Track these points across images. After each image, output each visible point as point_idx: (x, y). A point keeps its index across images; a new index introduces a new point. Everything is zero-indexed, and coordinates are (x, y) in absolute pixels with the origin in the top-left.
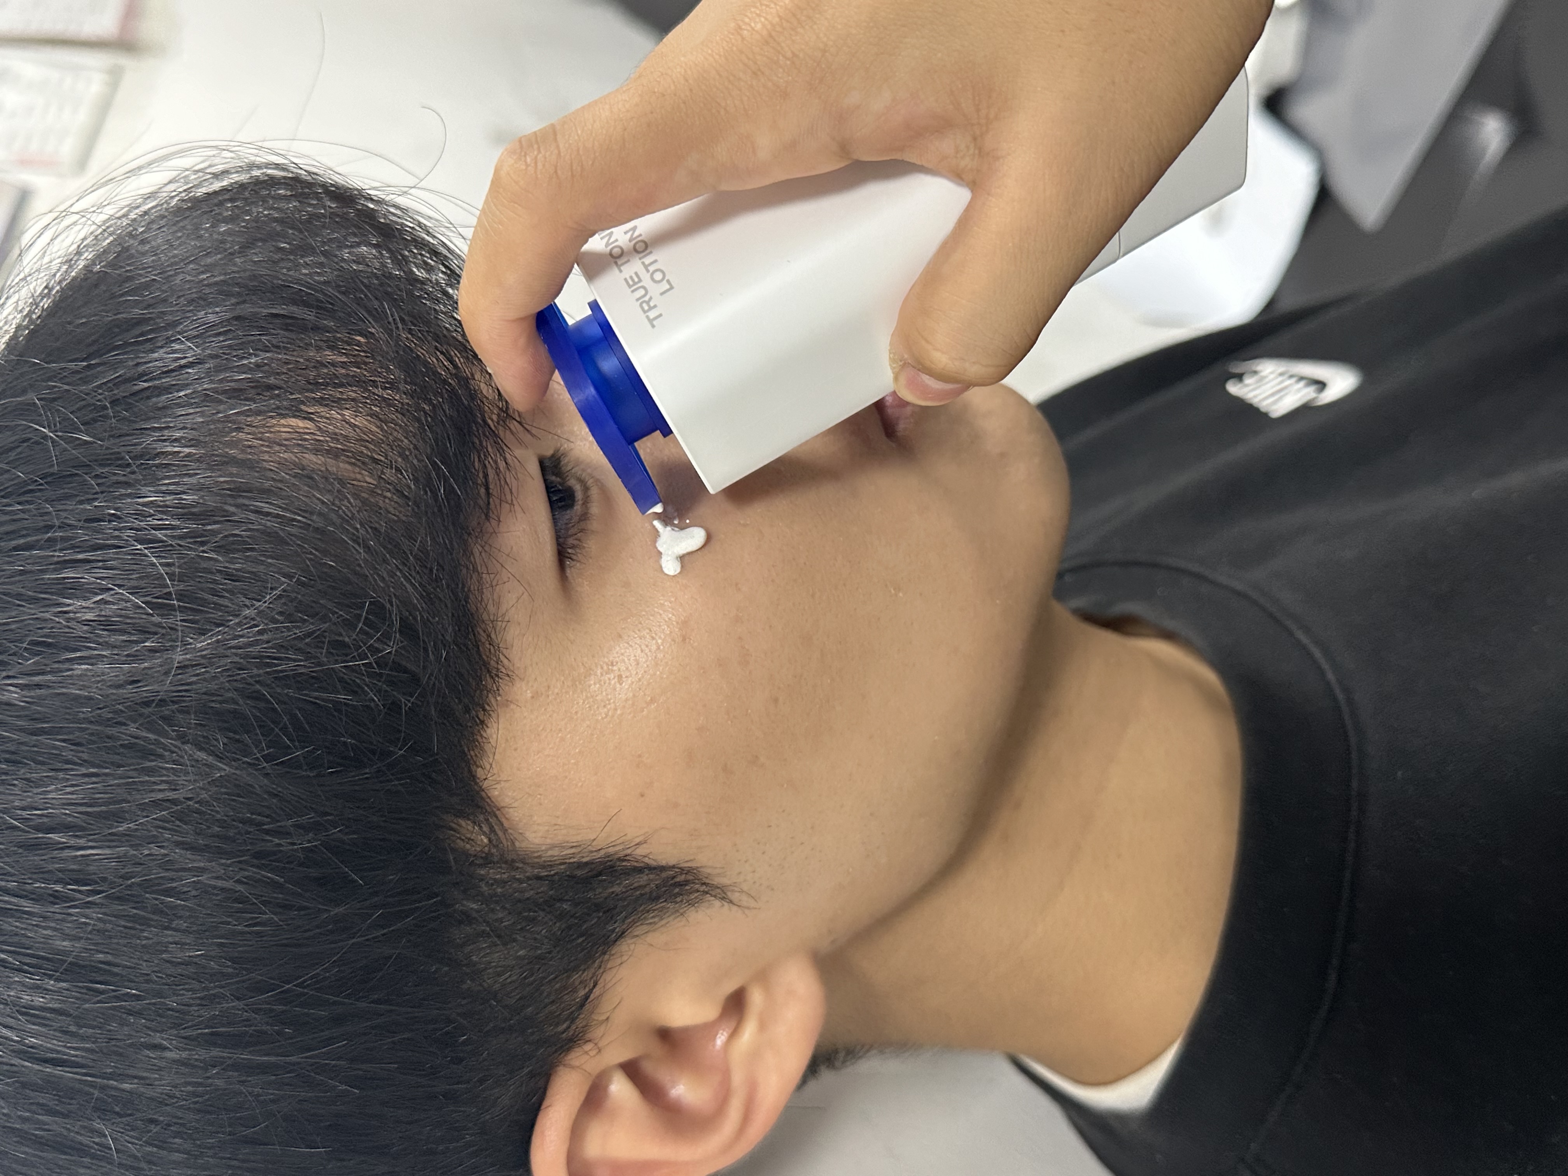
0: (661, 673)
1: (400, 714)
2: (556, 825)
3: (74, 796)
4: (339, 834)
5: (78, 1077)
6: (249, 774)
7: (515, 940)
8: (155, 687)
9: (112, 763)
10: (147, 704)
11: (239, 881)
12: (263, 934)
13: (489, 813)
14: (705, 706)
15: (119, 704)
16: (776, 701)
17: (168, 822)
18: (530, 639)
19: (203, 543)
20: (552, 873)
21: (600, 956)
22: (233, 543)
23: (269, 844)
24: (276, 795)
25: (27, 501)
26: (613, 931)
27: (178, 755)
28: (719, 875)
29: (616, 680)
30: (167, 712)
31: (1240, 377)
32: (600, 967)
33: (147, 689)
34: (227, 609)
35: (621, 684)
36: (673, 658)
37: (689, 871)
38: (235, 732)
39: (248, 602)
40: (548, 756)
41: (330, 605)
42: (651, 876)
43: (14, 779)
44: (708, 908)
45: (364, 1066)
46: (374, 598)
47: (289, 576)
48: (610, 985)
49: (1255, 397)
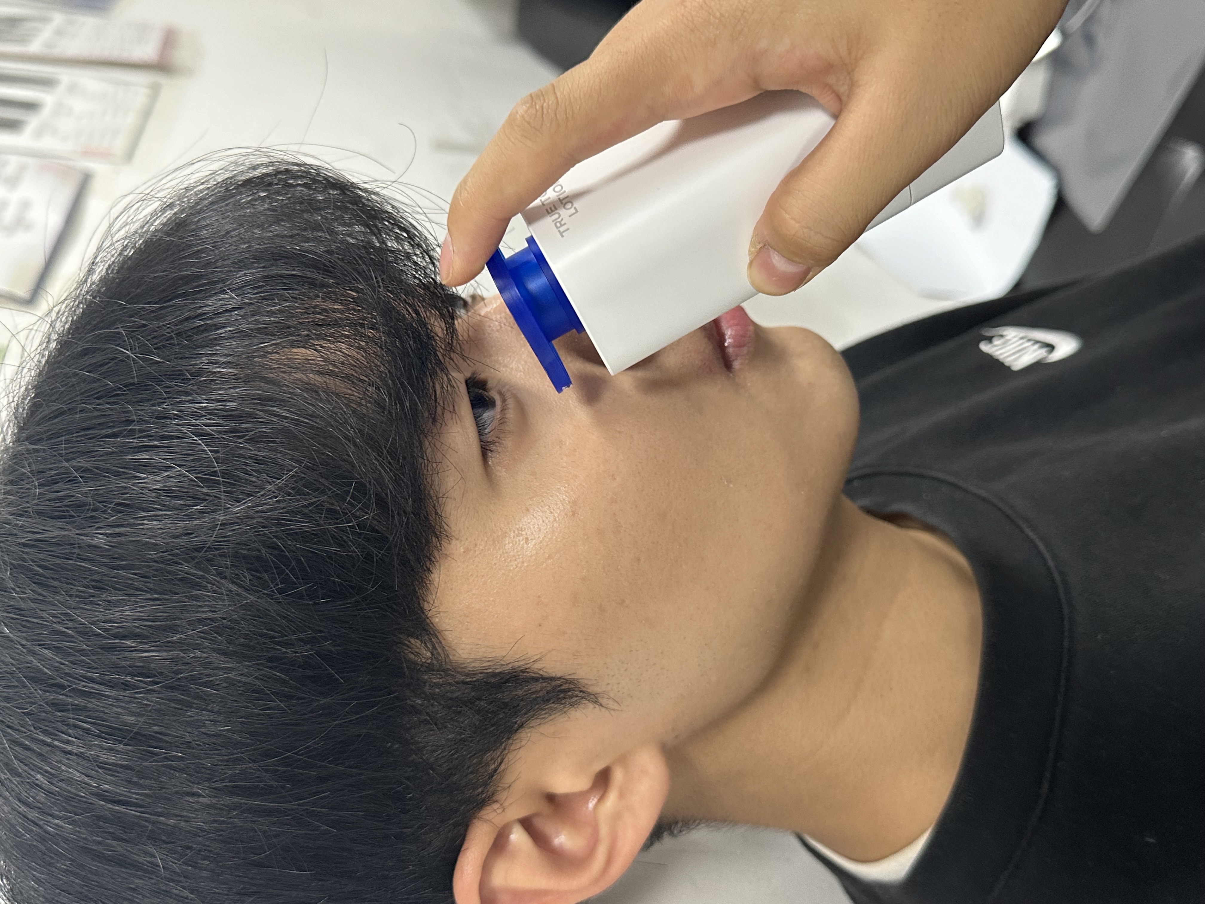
0: (556, 537)
1: (373, 562)
2: (478, 644)
3: (142, 614)
4: (328, 646)
5: (139, 814)
6: (267, 602)
7: (446, 727)
8: (203, 538)
9: (171, 591)
10: (198, 549)
11: (256, 678)
12: (271, 716)
13: (432, 635)
14: (587, 562)
15: (177, 549)
16: (639, 560)
17: (207, 634)
18: (463, 510)
19: (240, 437)
20: (474, 679)
21: (505, 741)
22: (260, 436)
23: (278, 652)
24: (285, 617)
25: (113, 402)
26: (516, 723)
27: (217, 587)
28: (592, 685)
29: (524, 541)
30: (210, 556)
31: (990, 339)
32: (505, 749)
33: (196, 540)
34: (254, 484)
35: (528, 545)
36: (565, 527)
37: (571, 682)
38: (257, 571)
39: (269, 479)
40: (474, 594)
41: (326, 483)
42: (544, 684)
43: (99, 601)
44: (584, 709)
45: (340, 813)
46: (358, 479)
47: (299, 462)
48: (512, 762)
49: (1001, 354)
